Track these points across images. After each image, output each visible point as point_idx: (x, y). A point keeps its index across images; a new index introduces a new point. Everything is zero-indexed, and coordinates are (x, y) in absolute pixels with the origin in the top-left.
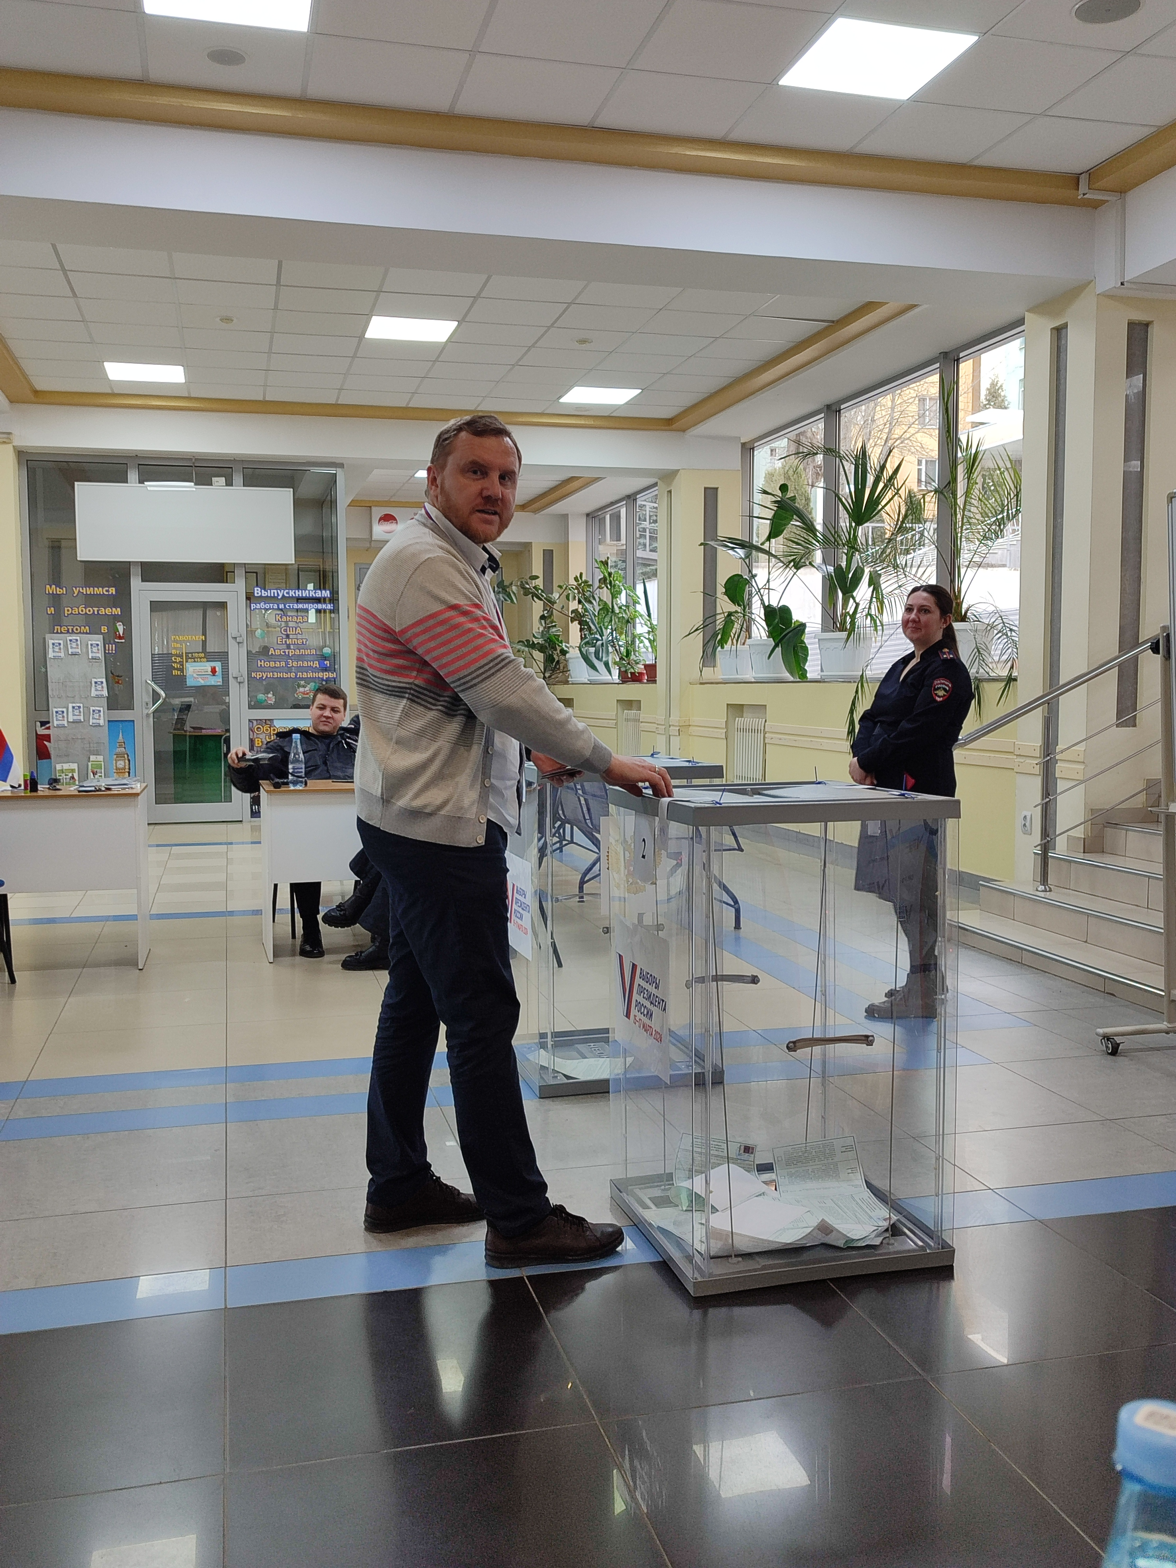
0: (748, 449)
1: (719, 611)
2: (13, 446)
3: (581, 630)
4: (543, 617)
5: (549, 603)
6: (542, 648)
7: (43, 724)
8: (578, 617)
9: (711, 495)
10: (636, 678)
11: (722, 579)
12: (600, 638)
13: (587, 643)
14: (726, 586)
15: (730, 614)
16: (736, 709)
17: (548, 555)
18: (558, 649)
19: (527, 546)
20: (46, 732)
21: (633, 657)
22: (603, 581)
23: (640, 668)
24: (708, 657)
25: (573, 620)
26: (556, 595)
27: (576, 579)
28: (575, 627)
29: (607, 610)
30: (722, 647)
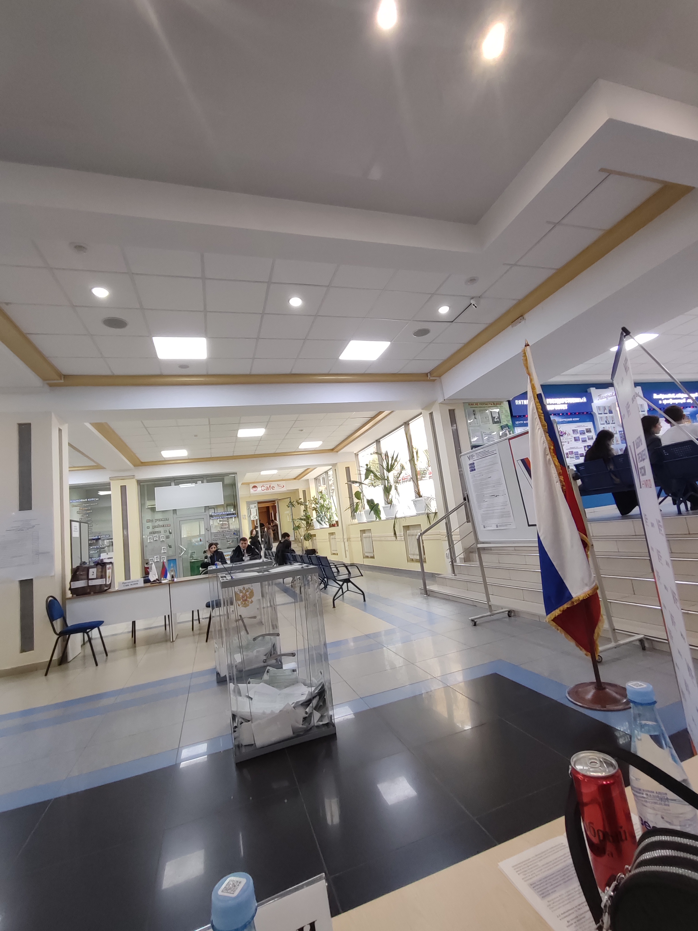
0: (357, 455)
1: (354, 502)
2: (136, 479)
3: (316, 513)
4: (304, 510)
5: (306, 506)
6: (304, 520)
7: (147, 563)
8: (315, 509)
9: (348, 469)
10: (333, 526)
11: (354, 493)
12: (322, 514)
13: (318, 517)
14: (355, 495)
15: (357, 503)
16: (363, 531)
17: (304, 492)
18: (310, 519)
19: (297, 490)
20: (148, 566)
21: (332, 519)
22: (321, 497)
23: (334, 522)
24: (353, 516)
25: (313, 510)
26: (307, 503)
27: (313, 498)
28: (314, 512)
29: (322, 506)
30: (356, 513)
